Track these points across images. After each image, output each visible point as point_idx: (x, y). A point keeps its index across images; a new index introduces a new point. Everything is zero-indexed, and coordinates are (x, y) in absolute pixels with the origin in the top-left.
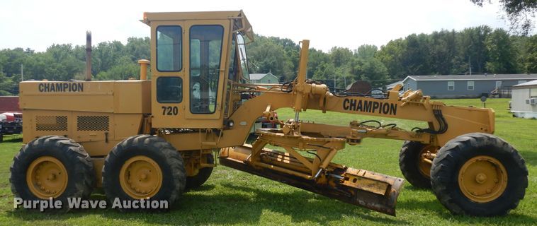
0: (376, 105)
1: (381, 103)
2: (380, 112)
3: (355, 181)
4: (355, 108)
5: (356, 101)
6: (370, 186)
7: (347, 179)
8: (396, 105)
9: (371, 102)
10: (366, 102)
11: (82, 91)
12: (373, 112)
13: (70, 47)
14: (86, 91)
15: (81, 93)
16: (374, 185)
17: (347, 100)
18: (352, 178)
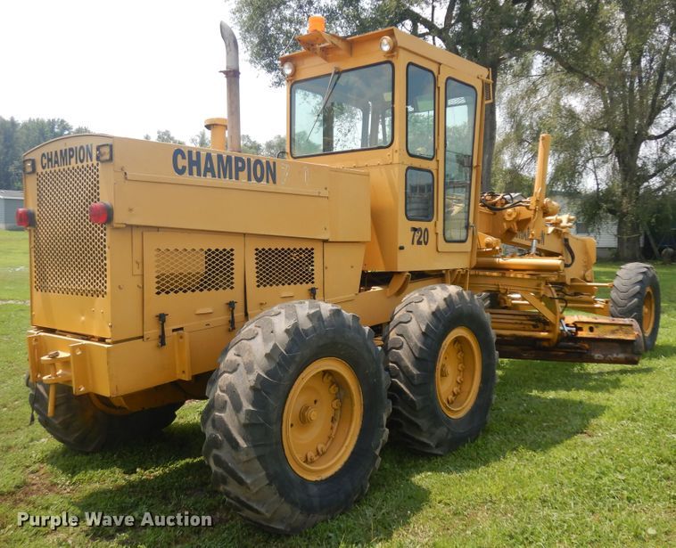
3: (591, 329)
6: (613, 332)
7: (581, 329)
11: (274, 182)
14: (283, 183)
15: (271, 187)
16: (617, 330)
18: (586, 327)
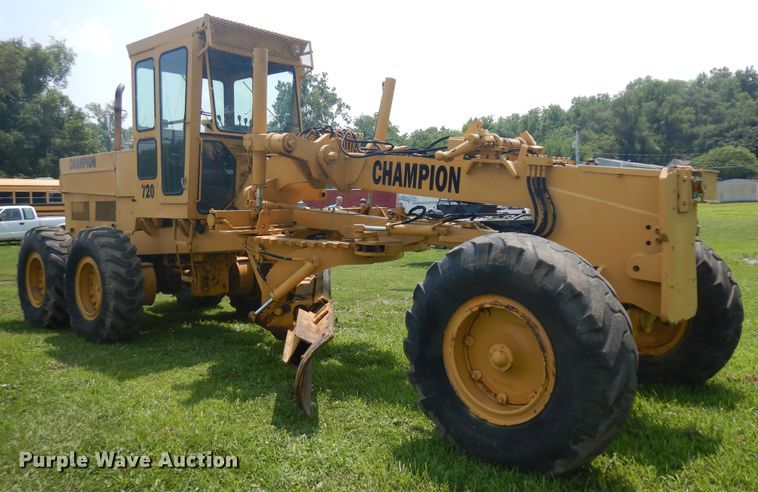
0: (424, 172)
1: (433, 167)
2: (431, 188)
4: (390, 179)
5: (391, 164)
8: (459, 169)
9: (415, 166)
10: (407, 165)
11: (95, 166)
12: (420, 187)
13: (491, 120)
14: (98, 167)
17: (377, 163)
